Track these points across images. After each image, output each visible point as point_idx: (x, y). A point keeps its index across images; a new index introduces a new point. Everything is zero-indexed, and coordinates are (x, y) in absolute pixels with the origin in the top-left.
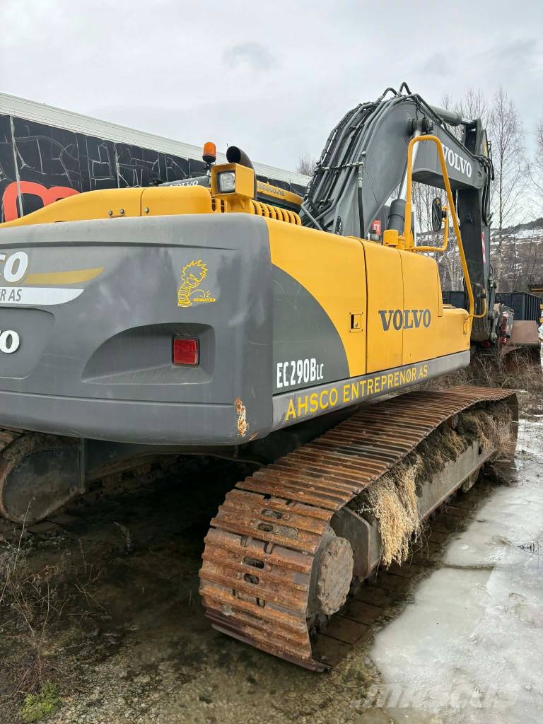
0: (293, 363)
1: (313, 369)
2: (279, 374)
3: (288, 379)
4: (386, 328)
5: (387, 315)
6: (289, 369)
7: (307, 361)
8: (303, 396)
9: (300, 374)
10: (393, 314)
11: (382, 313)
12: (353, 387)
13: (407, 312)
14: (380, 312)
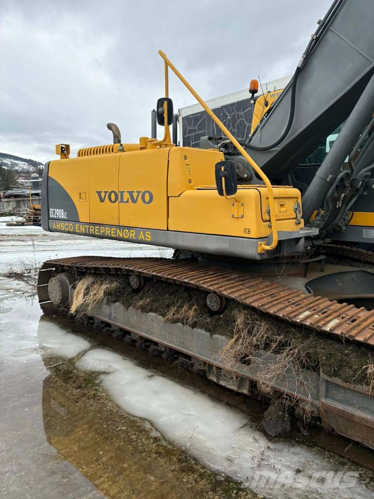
0: (55, 210)
1: (62, 214)
2: (51, 212)
3: (54, 215)
4: (102, 200)
5: (103, 194)
6: (54, 211)
7: (60, 210)
8: (58, 222)
9: (58, 214)
10: (108, 194)
11: (99, 193)
12: (81, 227)
13: (122, 193)
14: (97, 192)
